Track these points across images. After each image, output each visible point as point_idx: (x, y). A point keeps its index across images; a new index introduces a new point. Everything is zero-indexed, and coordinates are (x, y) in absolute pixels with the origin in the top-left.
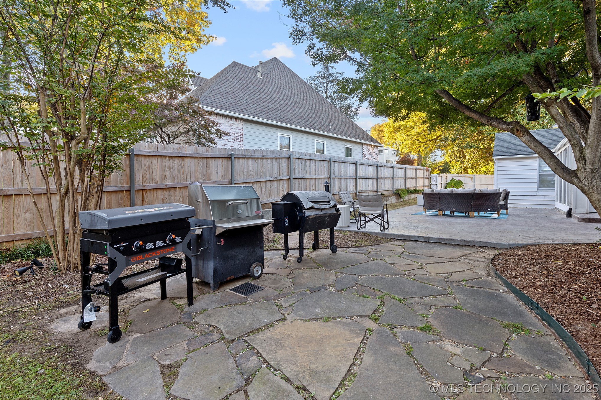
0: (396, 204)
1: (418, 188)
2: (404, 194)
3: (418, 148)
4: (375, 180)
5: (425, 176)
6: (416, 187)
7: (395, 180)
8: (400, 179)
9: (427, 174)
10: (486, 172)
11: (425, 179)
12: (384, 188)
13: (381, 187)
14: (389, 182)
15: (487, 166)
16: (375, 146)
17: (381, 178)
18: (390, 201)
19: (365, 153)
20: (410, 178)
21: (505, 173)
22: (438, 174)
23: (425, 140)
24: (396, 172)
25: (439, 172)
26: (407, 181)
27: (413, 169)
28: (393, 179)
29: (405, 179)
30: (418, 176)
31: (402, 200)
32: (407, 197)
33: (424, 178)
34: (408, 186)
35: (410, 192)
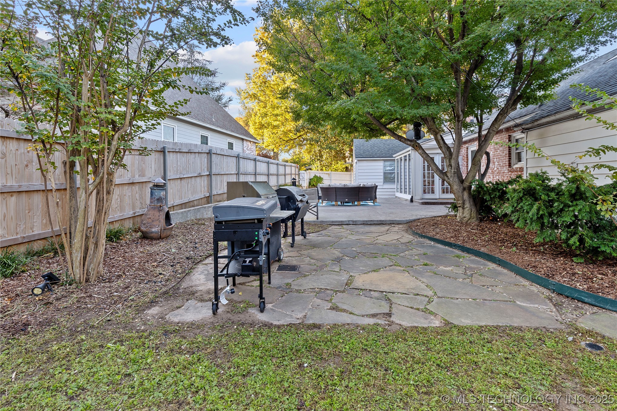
8: (274, 175)
16: (253, 142)
19: (245, 149)
22: (304, 170)
29: (278, 175)
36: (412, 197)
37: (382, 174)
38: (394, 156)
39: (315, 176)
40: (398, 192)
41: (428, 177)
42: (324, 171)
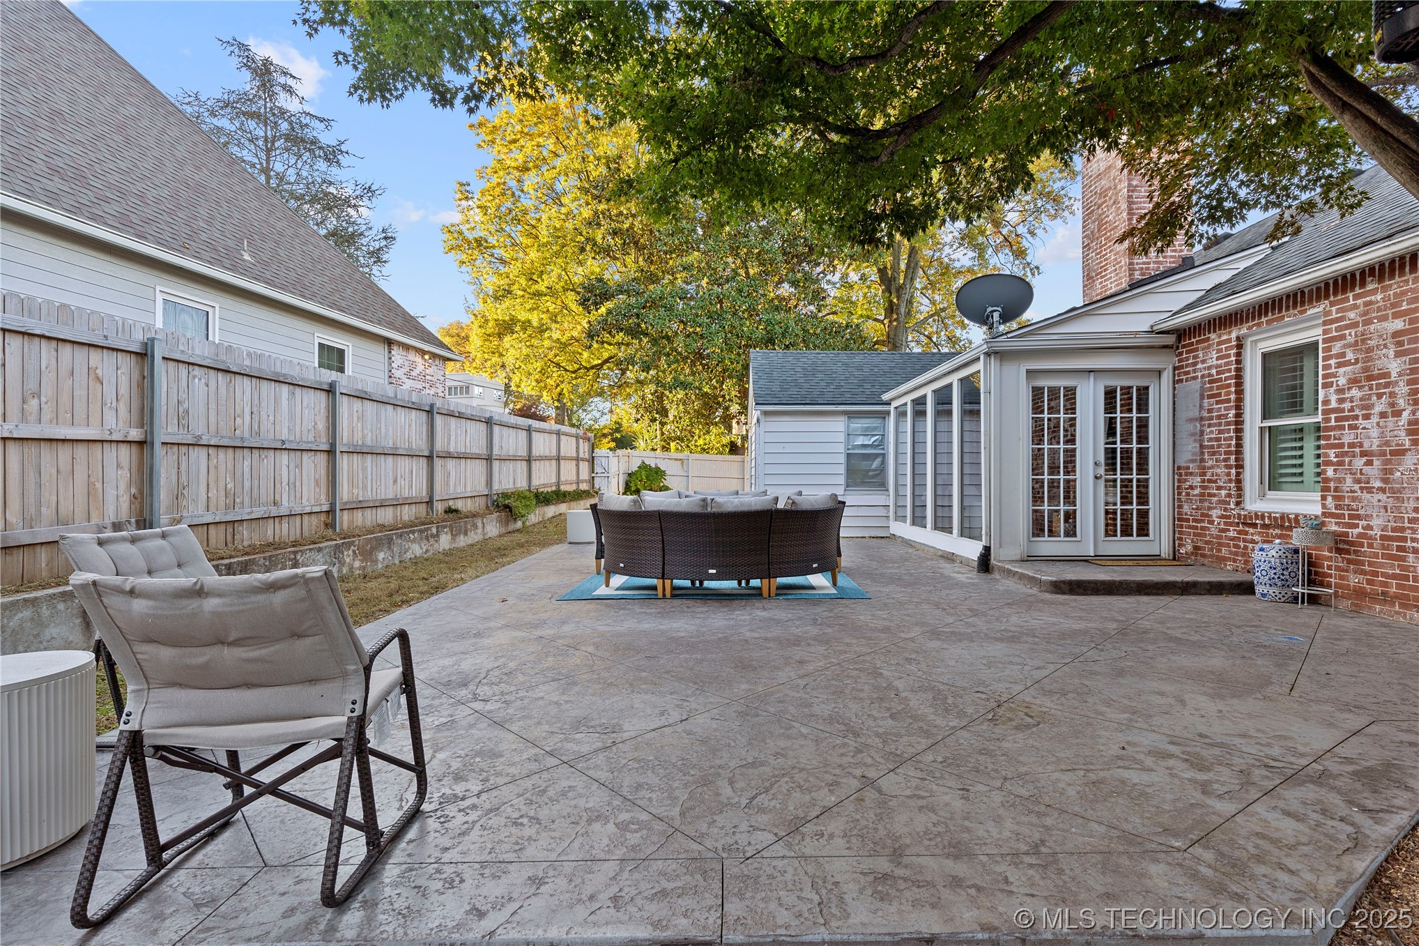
0: (498, 544)
1: (563, 488)
2: (526, 506)
3: (558, 385)
4: (425, 460)
5: (581, 455)
6: (558, 484)
7: (496, 464)
8: (514, 459)
9: (584, 448)
10: (704, 450)
11: (581, 462)
12: (460, 490)
13: (448, 484)
14: (476, 470)
15: (707, 437)
16: (434, 356)
17: (448, 456)
18: (480, 531)
19: (397, 373)
20: (541, 458)
21: (779, 448)
22: (611, 449)
23: (576, 366)
24: (502, 437)
25: (613, 445)
26: (535, 465)
27: (550, 433)
28: (489, 459)
29: (529, 460)
30: (562, 454)
31: (519, 524)
32: (535, 516)
33: (577, 459)
34: (536, 482)
35: (544, 499)
36: (987, 549)
37: (842, 459)
38: (886, 397)
39: (643, 466)
40: (903, 519)
41: (1054, 469)
42: (673, 454)
